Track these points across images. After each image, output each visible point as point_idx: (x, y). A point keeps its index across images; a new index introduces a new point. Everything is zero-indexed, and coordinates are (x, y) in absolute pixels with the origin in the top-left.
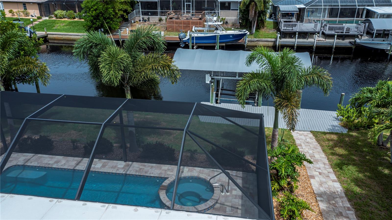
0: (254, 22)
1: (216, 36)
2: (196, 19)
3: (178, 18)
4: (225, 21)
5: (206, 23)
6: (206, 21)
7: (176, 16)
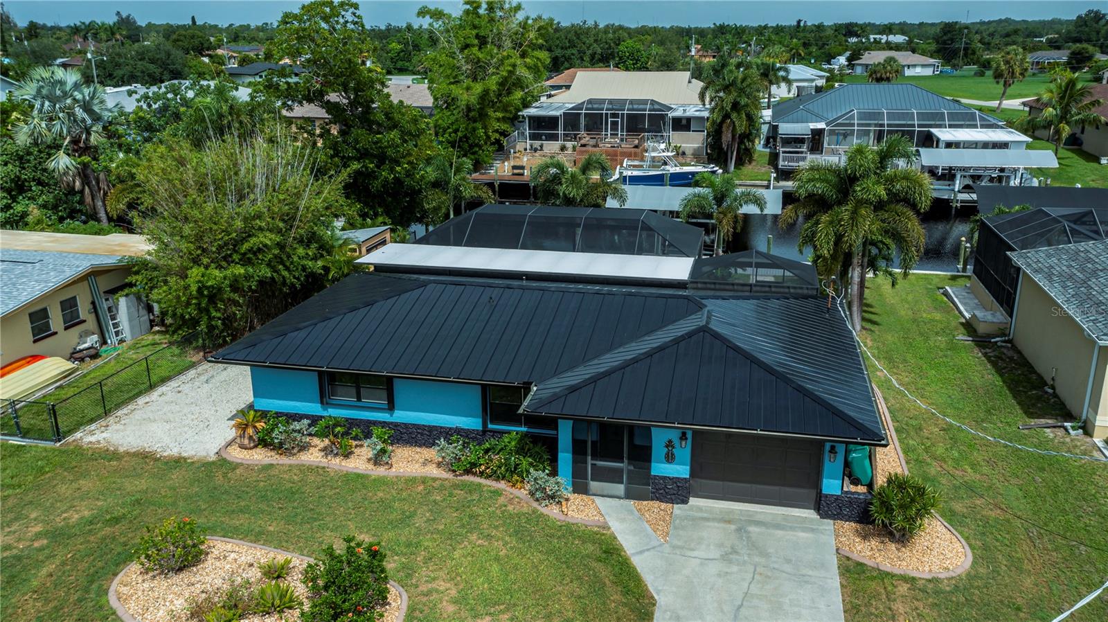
0: (732, 153)
1: (663, 174)
2: (628, 146)
3: (596, 146)
4: (680, 151)
5: (647, 154)
6: (646, 151)
7: (592, 142)
